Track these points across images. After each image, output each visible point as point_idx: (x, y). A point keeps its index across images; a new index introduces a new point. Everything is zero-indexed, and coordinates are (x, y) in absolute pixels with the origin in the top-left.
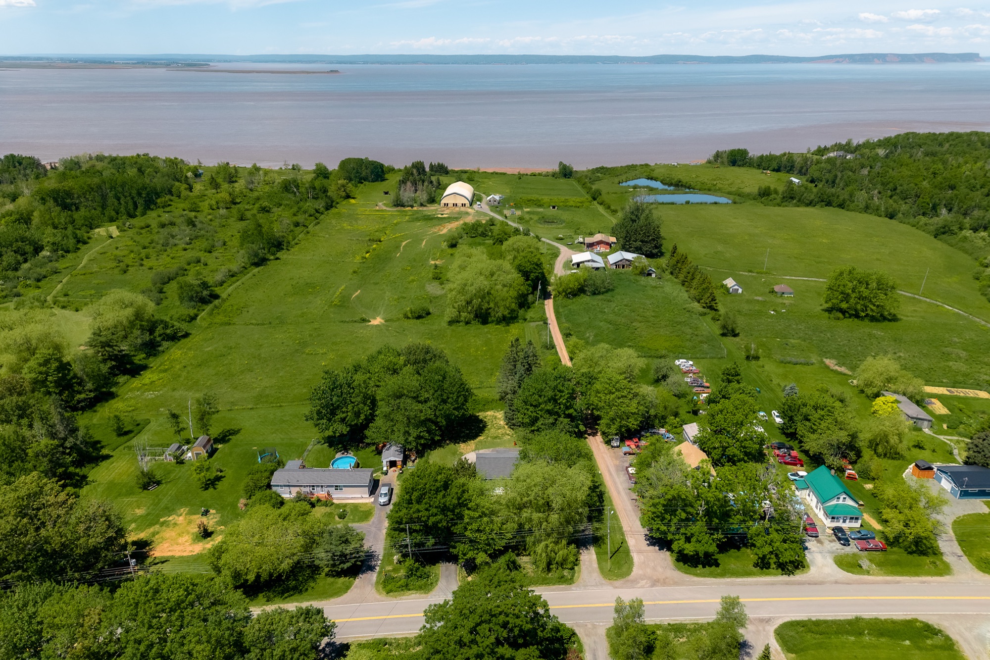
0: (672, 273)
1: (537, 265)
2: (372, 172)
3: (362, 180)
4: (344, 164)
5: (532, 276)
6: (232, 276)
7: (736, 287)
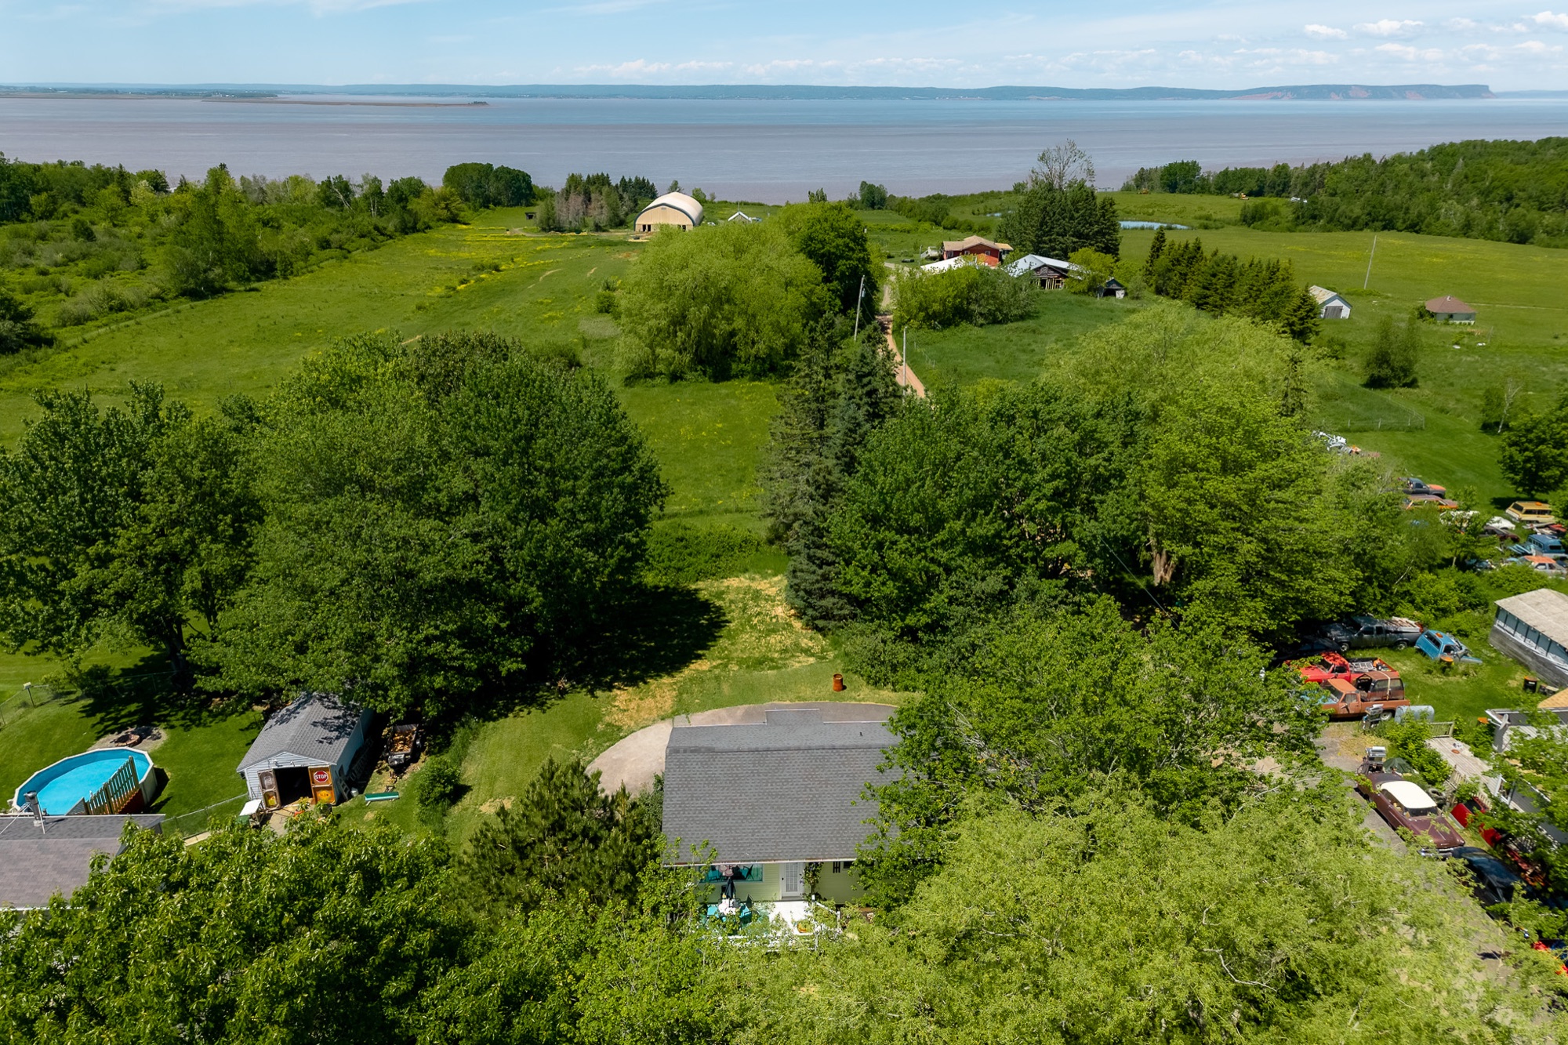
0: (1159, 291)
1: (855, 239)
2: (508, 186)
3: (488, 202)
4: (455, 175)
5: (842, 265)
6: (121, 308)
7: (1337, 303)
